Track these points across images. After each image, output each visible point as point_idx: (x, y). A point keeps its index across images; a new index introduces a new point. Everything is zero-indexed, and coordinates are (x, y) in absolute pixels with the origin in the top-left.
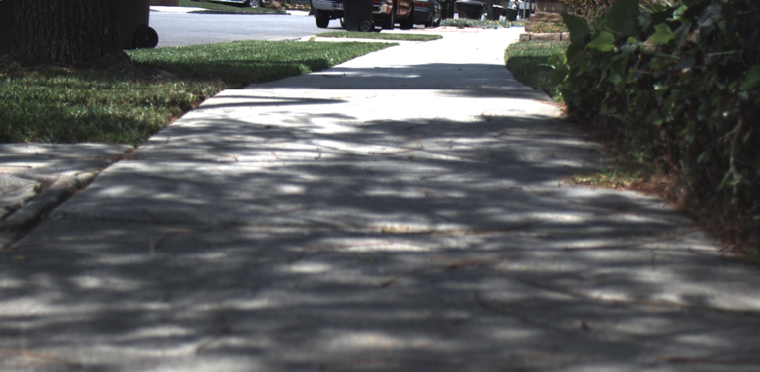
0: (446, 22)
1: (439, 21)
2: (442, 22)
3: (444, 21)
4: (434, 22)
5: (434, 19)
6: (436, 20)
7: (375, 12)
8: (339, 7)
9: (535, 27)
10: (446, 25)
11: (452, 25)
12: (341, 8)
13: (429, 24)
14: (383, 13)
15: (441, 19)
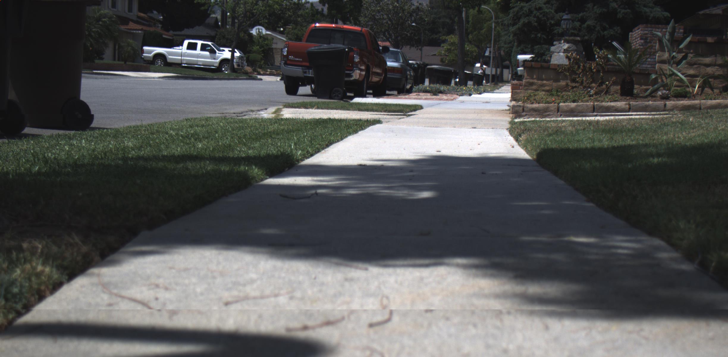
0: (419, 88)
1: (411, 88)
2: (415, 88)
3: (417, 87)
4: (407, 89)
5: (407, 85)
6: (408, 87)
7: (346, 79)
8: (309, 74)
9: (524, 97)
10: (420, 91)
11: (426, 91)
12: (311, 75)
13: (403, 91)
14: (355, 80)
15: (414, 85)
